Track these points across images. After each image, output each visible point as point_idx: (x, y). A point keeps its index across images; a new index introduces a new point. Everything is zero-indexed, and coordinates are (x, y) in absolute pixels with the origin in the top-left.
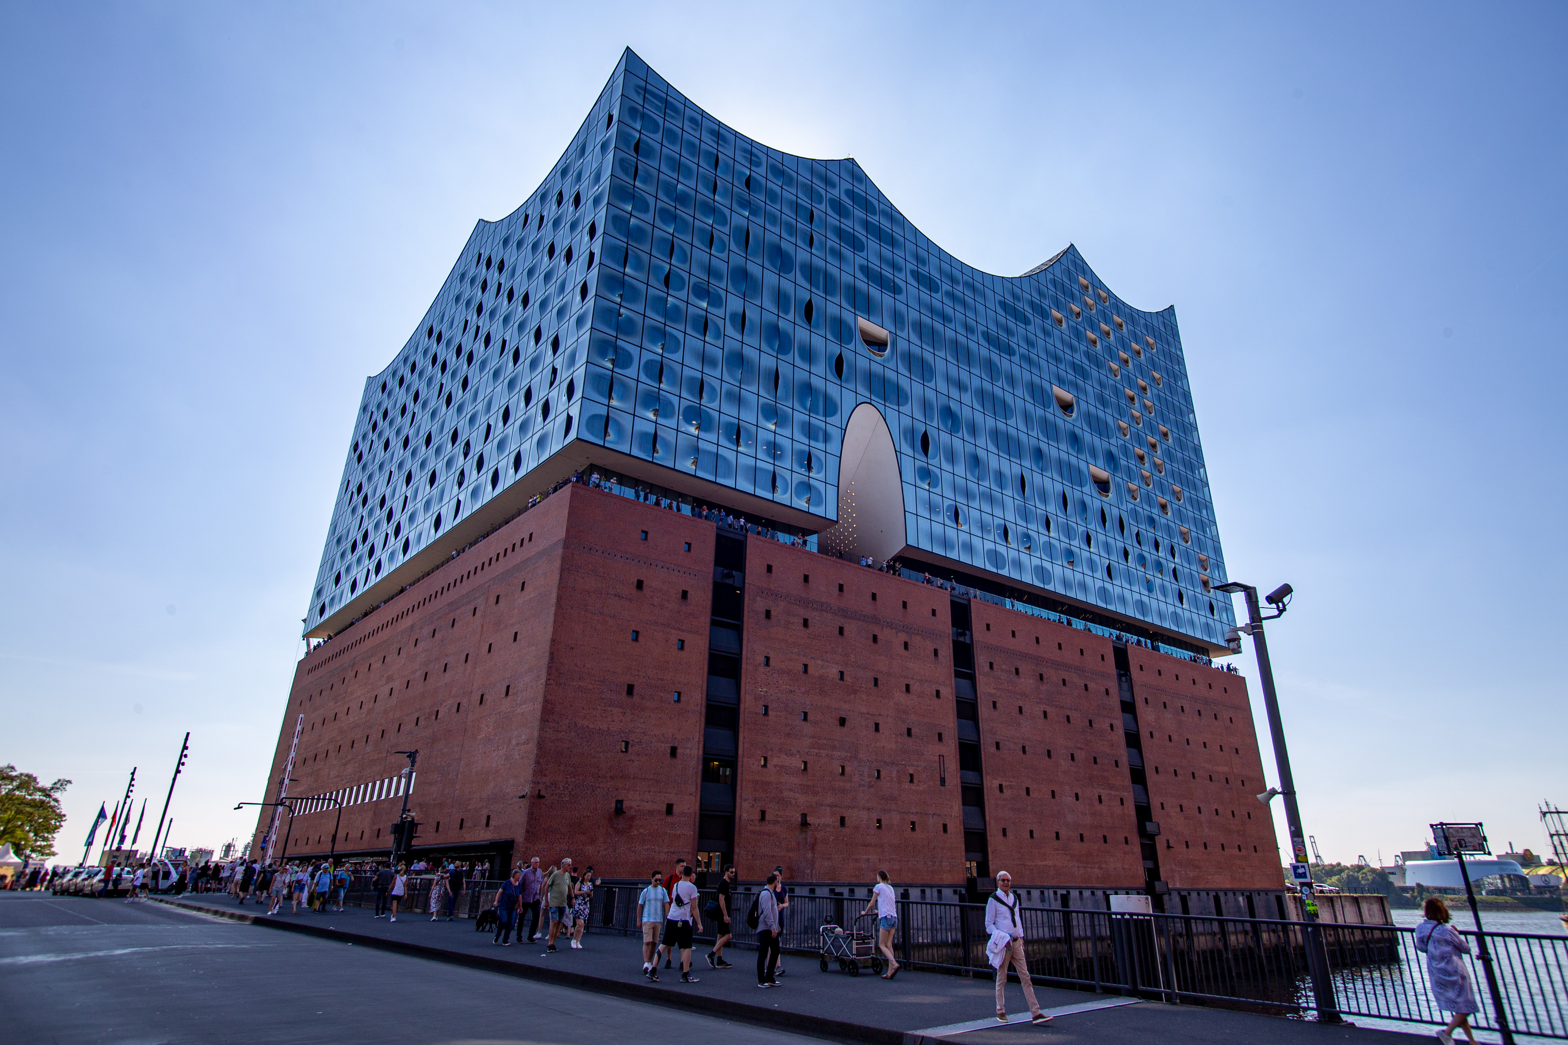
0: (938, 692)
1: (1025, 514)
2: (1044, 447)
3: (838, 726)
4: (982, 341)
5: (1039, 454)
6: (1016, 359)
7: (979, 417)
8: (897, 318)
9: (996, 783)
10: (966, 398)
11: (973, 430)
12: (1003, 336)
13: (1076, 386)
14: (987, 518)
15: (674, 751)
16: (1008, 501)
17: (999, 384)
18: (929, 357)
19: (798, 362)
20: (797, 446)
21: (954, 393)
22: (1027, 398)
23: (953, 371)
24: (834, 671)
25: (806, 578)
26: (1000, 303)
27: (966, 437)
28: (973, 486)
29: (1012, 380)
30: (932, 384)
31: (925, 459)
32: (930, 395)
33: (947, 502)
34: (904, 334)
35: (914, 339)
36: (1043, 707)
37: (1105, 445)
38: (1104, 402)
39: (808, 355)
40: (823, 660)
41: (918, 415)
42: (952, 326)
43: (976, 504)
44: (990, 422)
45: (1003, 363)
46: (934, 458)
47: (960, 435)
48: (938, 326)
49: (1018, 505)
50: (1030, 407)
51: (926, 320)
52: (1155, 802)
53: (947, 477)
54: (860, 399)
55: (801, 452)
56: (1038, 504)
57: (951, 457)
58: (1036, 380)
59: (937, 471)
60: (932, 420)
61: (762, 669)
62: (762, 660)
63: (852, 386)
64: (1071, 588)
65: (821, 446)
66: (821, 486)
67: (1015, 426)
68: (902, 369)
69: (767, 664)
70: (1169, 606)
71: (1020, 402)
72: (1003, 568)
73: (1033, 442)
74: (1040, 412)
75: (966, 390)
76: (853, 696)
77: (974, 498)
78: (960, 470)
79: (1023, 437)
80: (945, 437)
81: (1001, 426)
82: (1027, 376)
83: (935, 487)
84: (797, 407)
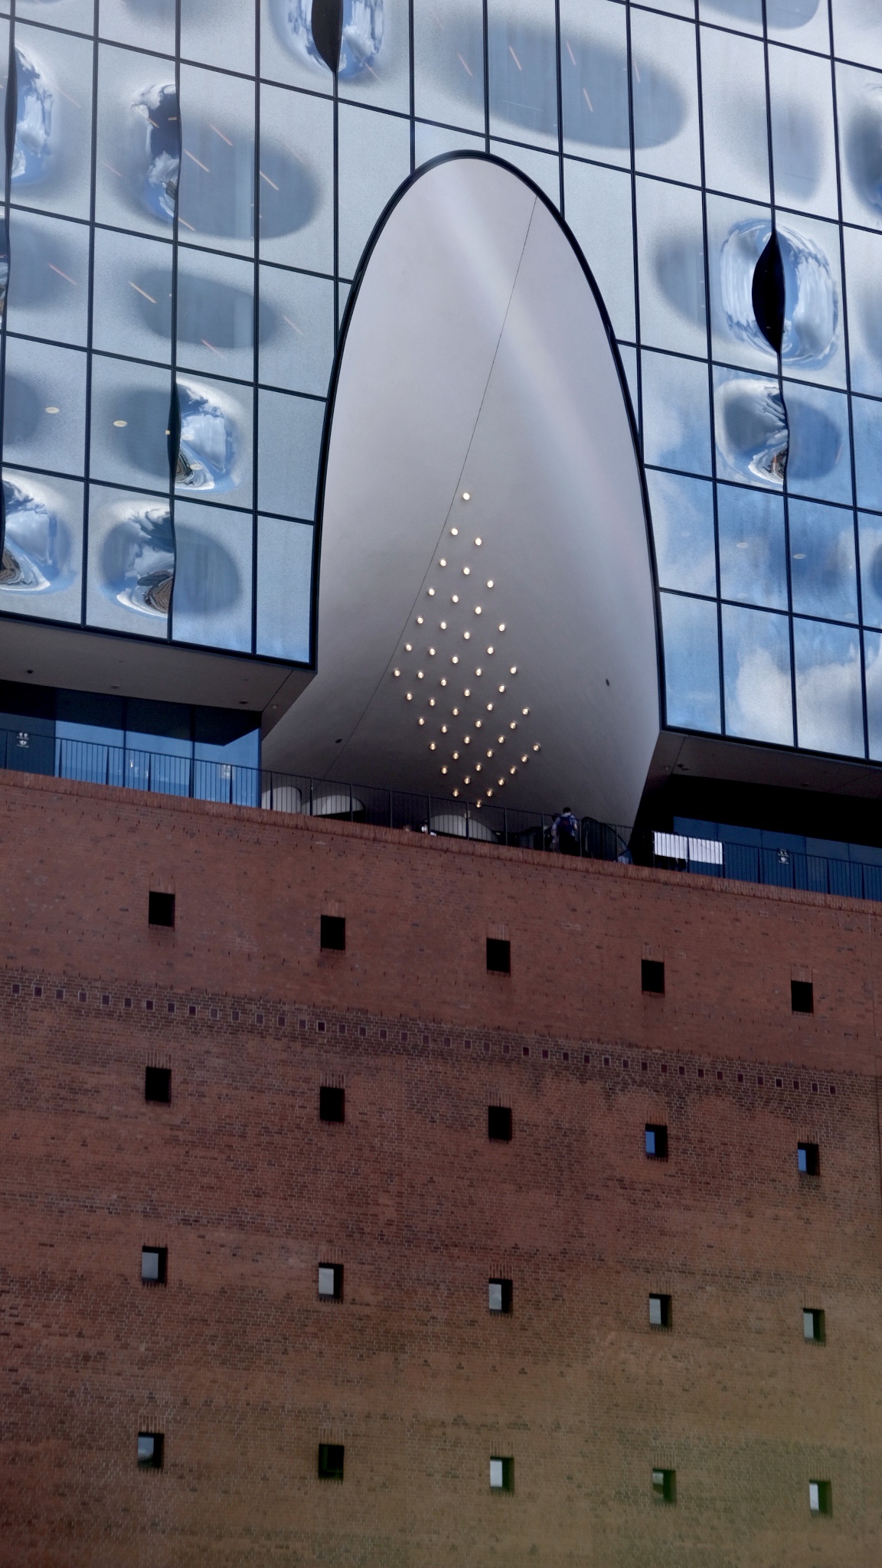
0: (818, 1315)
3: (314, 1484)
20: (108, 375)
25: (162, 909)
30: (813, 35)
31: (766, 359)
32: (802, 78)
40: (241, 1226)
41: (734, 173)
46: (815, 352)
54: (432, 142)
55: (133, 402)
60: (807, 185)
63: (389, 91)
65: (239, 364)
66: (233, 531)
76: (384, 1359)
83: (822, 467)
84: (110, 211)
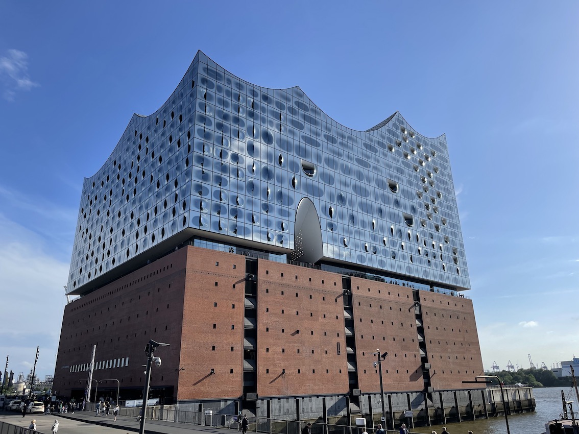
0: (337, 317)
1: (374, 238)
2: (383, 207)
3: (297, 334)
4: (356, 163)
5: (380, 211)
6: (371, 169)
7: (354, 198)
8: (319, 158)
9: (361, 352)
10: (349, 190)
11: (352, 204)
12: (365, 159)
13: (398, 178)
14: (358, 241)
15: (232, 349)
16: (367, 233)
17: (363, 181)
18: (332, 173)
19: (277, 183)
20: (277, 219)
21: (343, 188)
22: (376, 186)
23: (343, 178)
24: (295, 311)
25: (282, 275)
26: (364, 144)
27: (349, 207)
28: (352, 228)
29: (369, 179)
30: (334, 186)
31: (330, 219)
32: (333, 190)
33: (340, 237)
34: (321, 165)
35: (326, 166)
36: (382, 319)
37: (411, 203)
38: (410, 183)
39: (281, 180)
40: (290, 307)
41: (328, 200)
42: (342, 158)
43: (353, 236)
44: (359, 199)
45: (365, 171)
46: (334, 218)
47: (346, 206)
48: (336, 159)
49: (371, 234)
50: (377, 190)
51: (331, 157)
52: (429, 355)
53: (340, 225)
54: (303, 196)
55: (279, 222)
56: (380, 233)
57: (342, 216)
58: (380, 177)
59: (336, 223)
60: (334, 202)
61: (266, 313)
62: (266, 309)
63: (299, 191)
64: (394, 268)
65: (287, 218)
66: (287, 236)
67: (370, 200)
68: (321, 181)
69: (268, 311)
70: (439, 271)
71: (372, 189)
72: (364, 262)
73: (378, 206)
74: (381, 191)
75: (348, 186)
76: (302, 321)
77: (352, 233)
78: (346, 221)
79: (374, 204)
80: (339, 208)
81: (364, 200)
82: (375, 176)
83: (335, 230)
84: (276, 203)
